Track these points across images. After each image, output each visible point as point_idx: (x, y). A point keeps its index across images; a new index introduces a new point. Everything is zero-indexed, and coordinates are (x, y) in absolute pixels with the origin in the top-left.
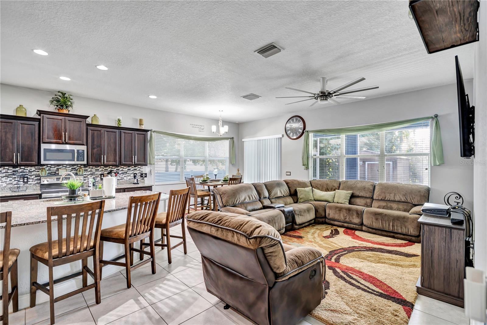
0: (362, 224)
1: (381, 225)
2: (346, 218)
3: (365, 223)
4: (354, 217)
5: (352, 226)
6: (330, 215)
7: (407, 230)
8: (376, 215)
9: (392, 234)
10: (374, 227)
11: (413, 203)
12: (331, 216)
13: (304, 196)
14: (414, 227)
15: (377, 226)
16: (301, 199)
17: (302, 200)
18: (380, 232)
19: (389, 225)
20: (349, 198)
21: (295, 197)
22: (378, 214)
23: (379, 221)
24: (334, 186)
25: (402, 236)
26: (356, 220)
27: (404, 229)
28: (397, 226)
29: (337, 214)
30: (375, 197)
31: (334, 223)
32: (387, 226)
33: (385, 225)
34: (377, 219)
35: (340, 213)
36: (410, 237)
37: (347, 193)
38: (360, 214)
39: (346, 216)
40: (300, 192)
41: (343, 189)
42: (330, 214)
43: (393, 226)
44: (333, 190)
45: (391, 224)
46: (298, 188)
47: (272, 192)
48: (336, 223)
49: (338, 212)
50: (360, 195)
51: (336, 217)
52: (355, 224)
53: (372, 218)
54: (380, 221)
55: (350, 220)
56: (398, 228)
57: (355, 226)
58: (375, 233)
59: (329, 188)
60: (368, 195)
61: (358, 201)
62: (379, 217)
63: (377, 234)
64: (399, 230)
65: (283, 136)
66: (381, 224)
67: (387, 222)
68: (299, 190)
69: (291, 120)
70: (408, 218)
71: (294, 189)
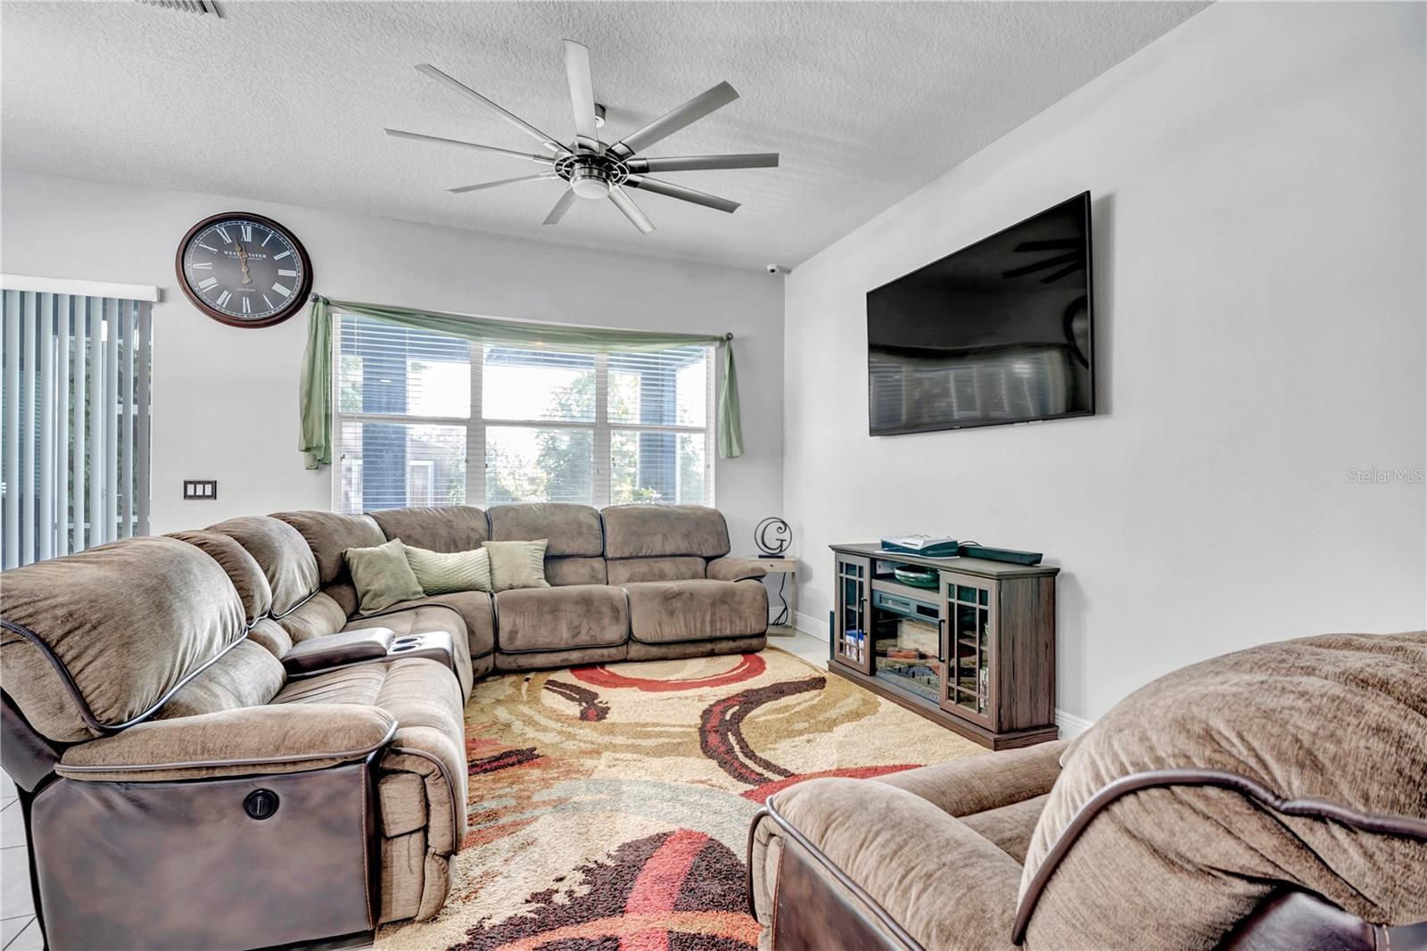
0: (630, 639)
1: (683, 629)
2: (579, 633)
3: (637, 633)
4: (606, 621)
5: (596, 654)
6: (519, 635)
7: (743, 624)
8: (670, 602)
9: (709, 647)
10: (667, 638)
11: (704, 555)
12: (520, 643)
13: (391, 582)
14: (757, 612)
15: (674, 632)
16: (381, 596)
17: (384, 602)
18: (678, 649)
19: (703, 622)
20: (541, 564)
21: (345, 591)
22: (673, 597)
23: (678, 616)
24: (473, 530)
25: (731, 645)
26: (614, 632)
27: (738, 622)
28: (721, 620)
29: (546, 625)
30: (610, 553)
31: (532, 661)
32: (698, 626)
33: (692, 624)
34: (672, 613)
35: (556, 619)
36: (748, 642)
37: (534, 547)
38: (621, 610)
39: (577, 627)
40: (370, 563)
41: (508, 537)
42: (517, 632)
43: (713, 622)
44: (471, 546)
45: (708, 618)
46: (350, 549)
47: (277, 576)
48: (540, 660)
49: (548, 618)
50: (568, 551)
51: (543, 637)
52: (609, 646)
53: (659, 612)
54: (681, 616)
55: (591, 636)
56: (724, 623)
57: (605, 651)
58: (665, 655)
59: (457, 539)
60: (593, 546)
61: (567, 569)
62: (677, 604)
63: (670, 657)
64: (726, 629)
65: (162, 295)
66: (682, 624)
67: (698, 614)
68: (361, 556)
69: (221, 230)
70: (742, 590)
71: (336, 552)
